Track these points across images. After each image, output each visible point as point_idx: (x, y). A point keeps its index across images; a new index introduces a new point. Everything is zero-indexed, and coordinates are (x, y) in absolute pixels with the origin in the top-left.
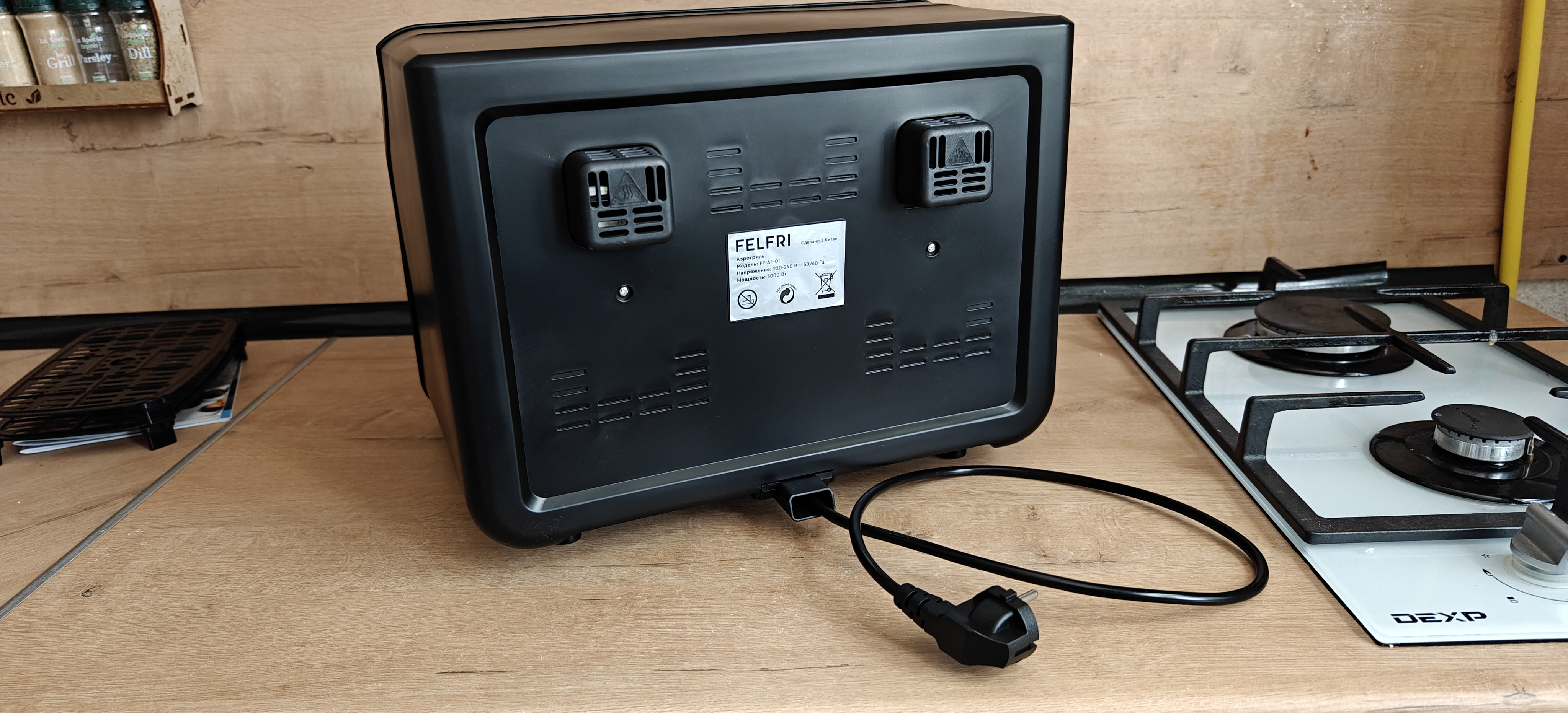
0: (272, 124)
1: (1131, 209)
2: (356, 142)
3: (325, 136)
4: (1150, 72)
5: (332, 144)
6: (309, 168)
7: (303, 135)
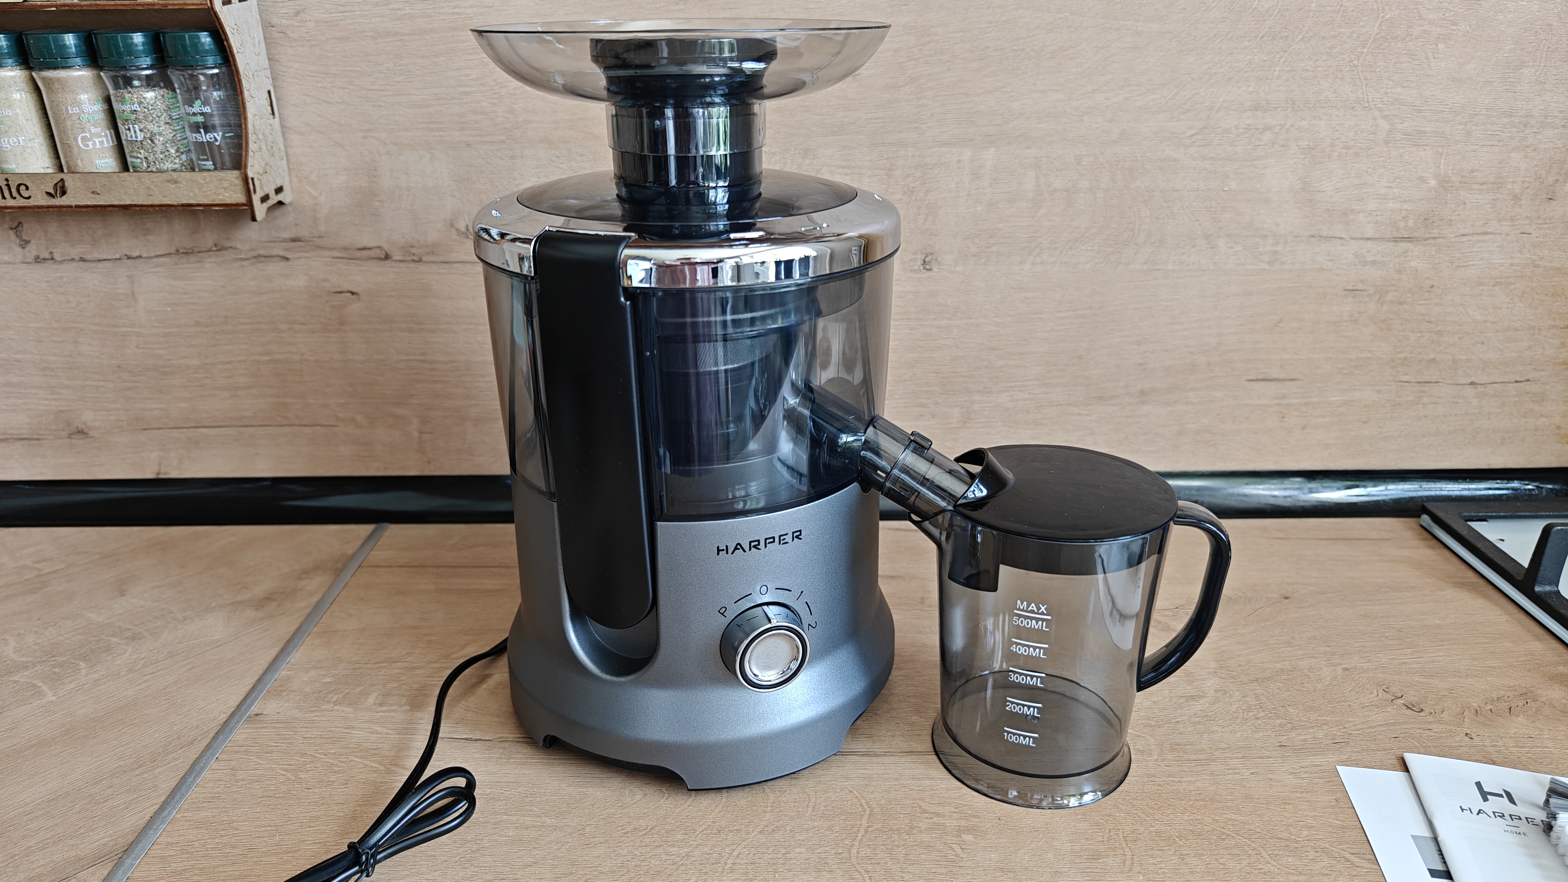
0: (303, 232)
1: (1469, 381)
2: (420, 261)
3: (378, 251)
4: (1516, 198)
5: (387, 263)
6: (353, 293)
7: (346, 249)
